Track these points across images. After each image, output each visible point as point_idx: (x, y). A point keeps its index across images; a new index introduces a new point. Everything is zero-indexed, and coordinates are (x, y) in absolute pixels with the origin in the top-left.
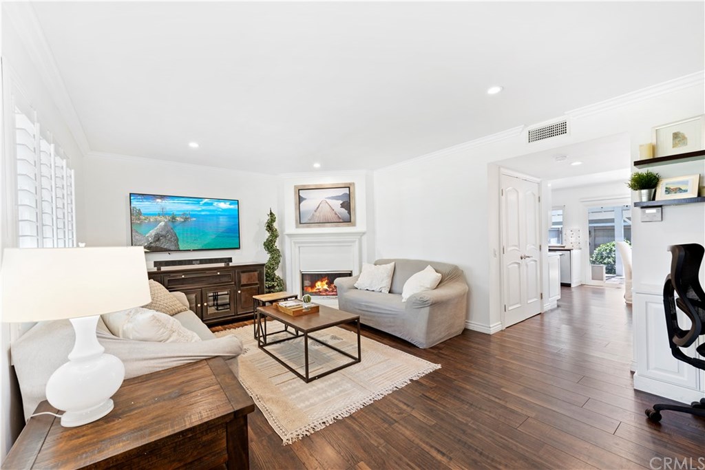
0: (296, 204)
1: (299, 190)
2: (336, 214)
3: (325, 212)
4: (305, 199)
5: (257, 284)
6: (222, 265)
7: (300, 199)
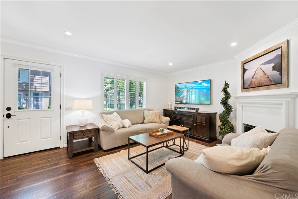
0: (242, 75)
1: (244, 64)
2: (268, 77)
3: (260, 77)
4: (247, 70)
5: (204, 123)
6: (194, 111)
7: (244, 70)
